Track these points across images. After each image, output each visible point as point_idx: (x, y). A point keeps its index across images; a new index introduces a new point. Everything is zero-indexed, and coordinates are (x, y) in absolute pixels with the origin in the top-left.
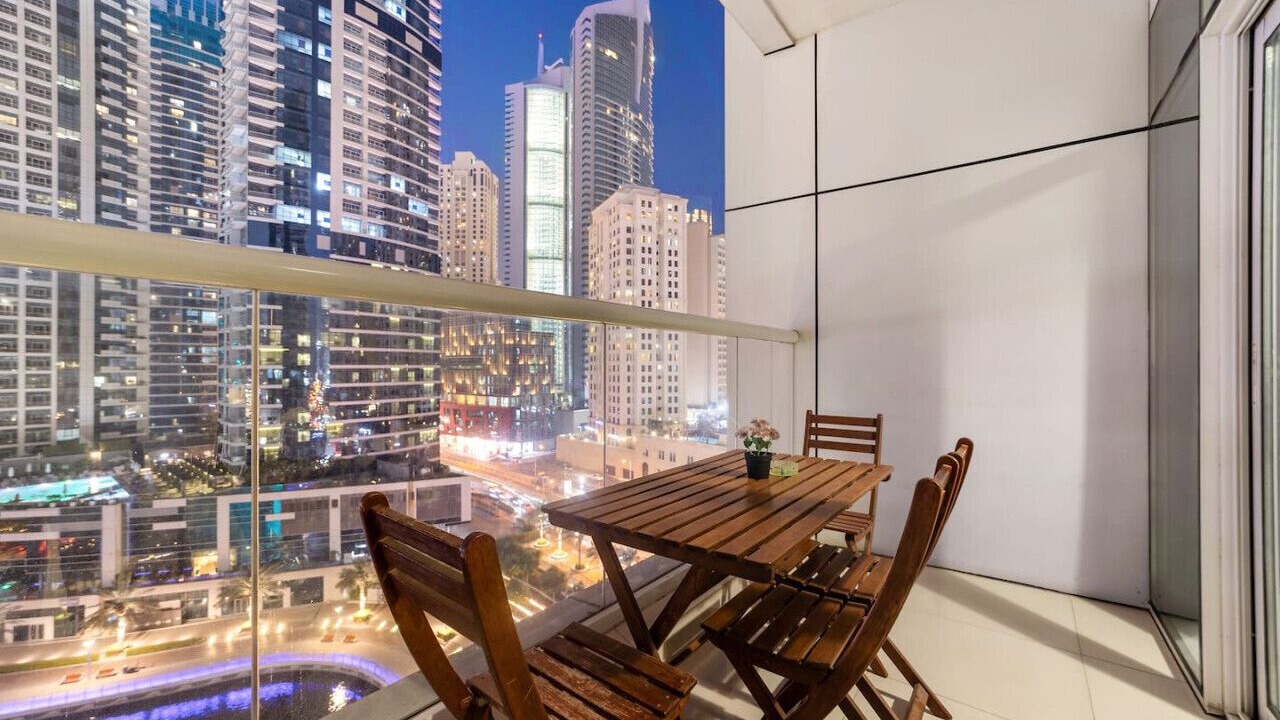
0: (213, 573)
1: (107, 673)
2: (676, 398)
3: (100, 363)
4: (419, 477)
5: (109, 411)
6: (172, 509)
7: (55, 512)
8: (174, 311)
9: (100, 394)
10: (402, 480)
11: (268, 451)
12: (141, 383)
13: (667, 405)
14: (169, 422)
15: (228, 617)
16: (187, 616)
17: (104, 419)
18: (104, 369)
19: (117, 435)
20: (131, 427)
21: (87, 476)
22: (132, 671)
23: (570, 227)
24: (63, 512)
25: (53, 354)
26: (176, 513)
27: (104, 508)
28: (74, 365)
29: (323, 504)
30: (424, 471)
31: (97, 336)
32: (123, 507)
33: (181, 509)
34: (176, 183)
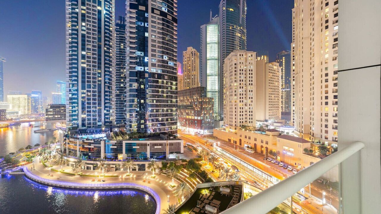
0: (122, 160)
1: (99, 181)
2: (252, 118)
3: (105, 107)
4: (170, 139)
5: (107, 118)
6: (113, 143)
7: (93, 141)
8: (121, 94)
9: (105, 114)
10: (165, 140)
11: (134, 130)
12: (113, 112)
13: (248, 120)
14: (121, 121)
15: (124, 171)
16: (116, 170)
17: (106, 120)
18: (106, 109)
19: (108, 124)
20: (111, 122)
21: (102, 133)
22: (104, 181)
23: (219, 65)
24: (94, 142)
25: (97, 105)
26: (114, 144)
27: (101, 141)
28: (101, 108)
29: (146, 145)
30: (171, 138)
31: (105, 101)
32: (105, 142)
33: (116, 143)
34: (122, 64)
